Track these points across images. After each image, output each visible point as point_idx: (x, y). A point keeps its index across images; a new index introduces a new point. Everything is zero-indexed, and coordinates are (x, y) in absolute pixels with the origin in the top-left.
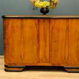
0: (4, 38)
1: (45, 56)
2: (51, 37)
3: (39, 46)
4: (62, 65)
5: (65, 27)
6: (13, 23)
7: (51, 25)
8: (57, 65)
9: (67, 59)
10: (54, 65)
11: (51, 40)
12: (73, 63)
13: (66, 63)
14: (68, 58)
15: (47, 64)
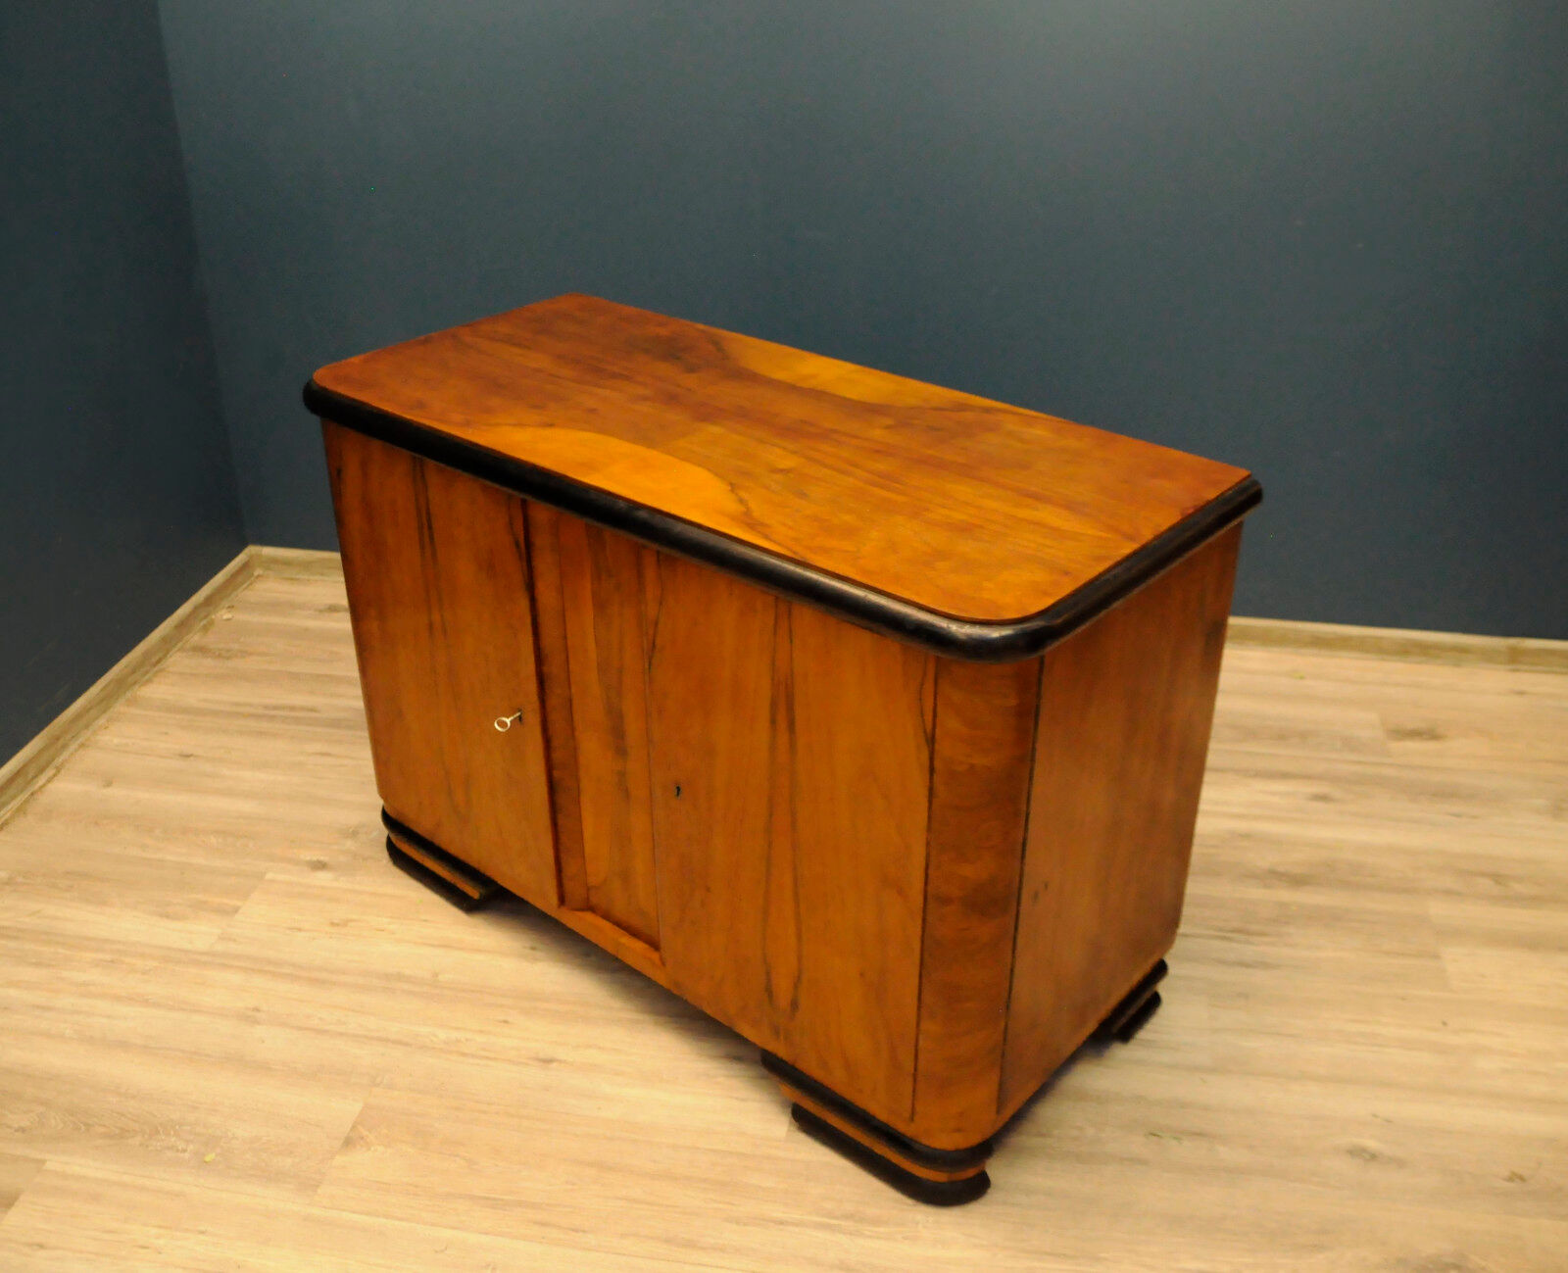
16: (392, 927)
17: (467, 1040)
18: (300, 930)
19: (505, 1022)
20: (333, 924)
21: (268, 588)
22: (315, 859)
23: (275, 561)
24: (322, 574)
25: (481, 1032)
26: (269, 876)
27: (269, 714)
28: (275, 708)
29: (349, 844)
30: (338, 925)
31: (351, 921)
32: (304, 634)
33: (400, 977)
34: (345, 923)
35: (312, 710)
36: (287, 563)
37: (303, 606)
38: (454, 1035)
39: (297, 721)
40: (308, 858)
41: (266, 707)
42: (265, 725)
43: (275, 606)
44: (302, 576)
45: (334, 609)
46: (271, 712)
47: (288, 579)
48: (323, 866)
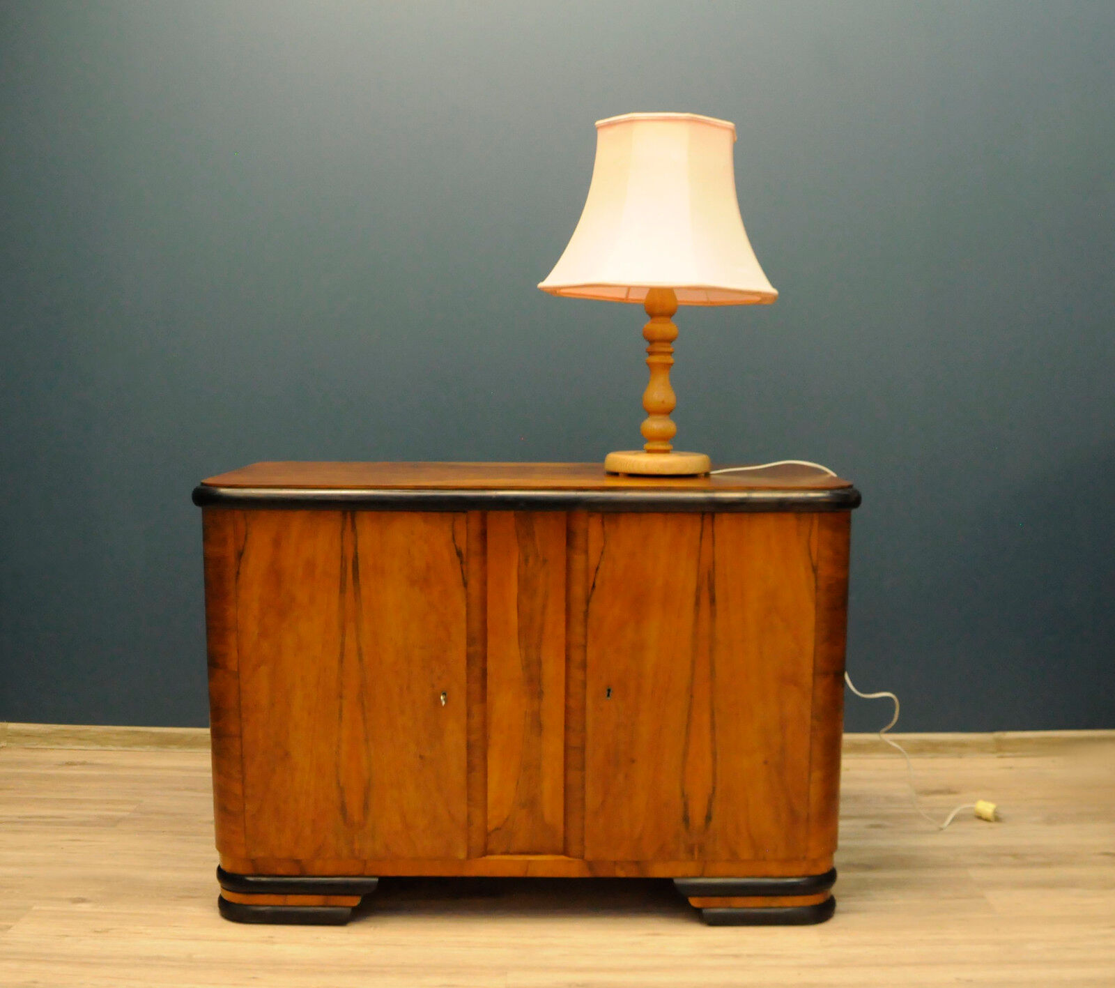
0: (215, 663)
1: (531, 804)
2: (577, 656)
3: (485, 725)
4: (659, 871)
5: (686, 578)
6: (277, 543)
7: (579, 562)
8: (621, 873)
9: (698, 819)
10: (603, 873)
11: (577, 675)
12: (746, 854)
13: (690, 850)
14: (708, 818)
15: (546, 865)
16: (149, 931)
18: (67, 936)
19: (254, 978)
20: (95, 932)
21: (14, 754)
22: (75, 896)
23: (18, 734)
24: (59, 744)
26: (35, 908)
27: (25, 821)
28: (30, 817)
29: (103, 887)
30: (100, 932)
31: (112, 929)
32: (47, 777)
33: (159, 958)
34: (107, 931)
35: (60, 817)
36: (28, 735)
37: (42, 764)
39: (48, 824)
40: (69, 897)
41: (19, 817)
42: (20, 827)
43: (20, 764)
44: (39, 746)
45: (70, 764)
46: (24, 820)
47: (28, 748)
48: (83, 900)
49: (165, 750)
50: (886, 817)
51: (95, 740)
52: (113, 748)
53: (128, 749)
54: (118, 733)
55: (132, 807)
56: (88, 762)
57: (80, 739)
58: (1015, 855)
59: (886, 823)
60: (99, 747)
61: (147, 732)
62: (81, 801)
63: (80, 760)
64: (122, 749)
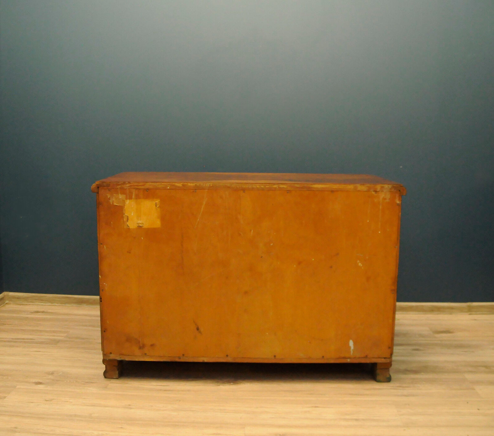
16: (71, 400)
17: (107, 434)
18: (32, 403)
19: (121, 428)
20: (46, 401)
21: (11, 306)
22: (37, 381)
23: (14, 297)
24: (32, 302)
25: (112, 431)
26: (17, 387)
29: (50, 377)
30: (48, 400)
31: (54, 399)
32: (27, 318)
33: (75, 415)
34: (51, 400)
35: (32, 339)
36: (19, 298)
37: (24, 312)
38: (100, 433)
39: (25, 342)
40: (34, 381)
41: (13, 339)
42: (12, 344)
43: (15, 312)
44: (24, 303)
45: (37, 312)
46: (15, 340)
47: (18, 304)
48: (40, 383)
49: (81, 306)
50: (420, 345)
51: (49, 301)
52: (56, 304)
53: (63, 305)
54: (59, 298)
55: (65, 335)
56: (45, 311)
57: (41, 300)
58: (486, 367)
59: (421, 348)
60: (50, 304)
61: (72, 297)
62: (41, 331)
63: (42, 310)
64: (60, 305)
